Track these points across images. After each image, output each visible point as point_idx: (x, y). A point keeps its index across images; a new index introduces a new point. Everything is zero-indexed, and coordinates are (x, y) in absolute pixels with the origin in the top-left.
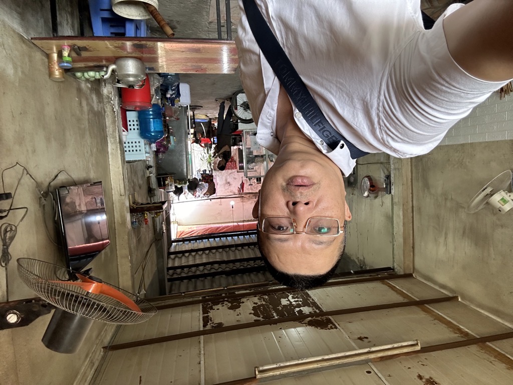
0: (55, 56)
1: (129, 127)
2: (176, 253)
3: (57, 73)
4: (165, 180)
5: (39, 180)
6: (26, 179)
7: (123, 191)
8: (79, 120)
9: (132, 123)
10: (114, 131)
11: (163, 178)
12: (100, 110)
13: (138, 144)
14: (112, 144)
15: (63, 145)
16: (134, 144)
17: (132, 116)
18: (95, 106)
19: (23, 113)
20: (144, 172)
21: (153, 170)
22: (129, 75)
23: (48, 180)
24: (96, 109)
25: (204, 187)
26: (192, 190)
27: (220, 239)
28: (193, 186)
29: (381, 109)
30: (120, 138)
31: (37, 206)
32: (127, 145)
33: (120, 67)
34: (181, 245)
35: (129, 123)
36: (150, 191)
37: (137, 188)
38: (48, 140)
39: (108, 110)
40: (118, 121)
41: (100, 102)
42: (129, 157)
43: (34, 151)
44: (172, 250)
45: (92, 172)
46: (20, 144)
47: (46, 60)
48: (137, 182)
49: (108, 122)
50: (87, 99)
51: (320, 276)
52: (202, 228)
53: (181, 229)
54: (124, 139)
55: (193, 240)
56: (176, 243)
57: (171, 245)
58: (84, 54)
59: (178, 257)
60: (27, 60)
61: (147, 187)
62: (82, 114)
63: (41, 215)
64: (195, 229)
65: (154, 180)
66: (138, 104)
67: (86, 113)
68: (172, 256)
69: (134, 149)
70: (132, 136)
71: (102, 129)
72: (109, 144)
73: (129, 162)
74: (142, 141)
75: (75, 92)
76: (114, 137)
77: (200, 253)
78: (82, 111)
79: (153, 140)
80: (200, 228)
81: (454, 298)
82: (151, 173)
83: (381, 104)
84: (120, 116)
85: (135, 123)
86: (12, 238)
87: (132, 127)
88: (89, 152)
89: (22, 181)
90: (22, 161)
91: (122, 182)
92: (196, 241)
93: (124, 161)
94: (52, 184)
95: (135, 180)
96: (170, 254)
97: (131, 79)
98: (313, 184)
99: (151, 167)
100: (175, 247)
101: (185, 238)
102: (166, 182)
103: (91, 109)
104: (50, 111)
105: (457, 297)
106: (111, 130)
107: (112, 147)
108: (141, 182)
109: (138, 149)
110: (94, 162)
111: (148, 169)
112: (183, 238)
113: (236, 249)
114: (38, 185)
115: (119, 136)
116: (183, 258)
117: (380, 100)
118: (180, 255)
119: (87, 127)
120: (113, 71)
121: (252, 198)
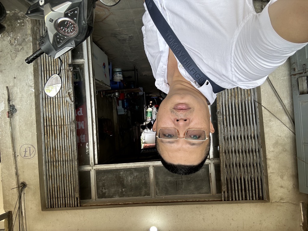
7: (117, 123)
9: (120, 104)
13: (122, 110)
17: (120, 102)
26: (149, 127)
29: (232, 61)
32: (119, 110)
39: (113, 101)
40: (116, 104)
42: (119, 114)
49: (113, 104)
51: (194, 166)
53: (146, 145)
54: (118, 108)
66: (121, 99)
67: (108, 103)
73: (119, 115)
74: (123, 109)
76: (115, 108)
79: (126, 108)
83: (232, 58)
84: (117, 102)
85: (121, 104)
87: (120, 105)
88: (108, 112)
91: (117, 120)
93: (117, 115)
98: (190, 108)
106: (114, 106)
107: (114, 111)
109: (122, 111)
110: (109, 114)
111: (128, 118)
117: (232, 56)
119: (108, 106)
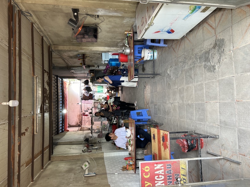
0: (130, 33)
1: (113, 56)
2: (57, 79)
3: (126, 33)
4: (93, 73)
5: (100, 24)
6: (100, 21)
8: (115, 38)
10: (112, 50)
11: (94, 72)
12: (118, 46)
14: (108, 49)
15: (108, 32)
16: (107, 57)
17: (117, 57)
18: (119, 44)
19: (116, 23)
20: (97, 64)
21: (97, 68)
22: (126, 50)
23: (99, 27)
24: (118, 44)
25: (87, 94)
26: (86, 89)
27: (61, 101)
28: (88, 89)
30: (109, 51)
31: (93, 23)
32: (107, 54)
33: (128, 48)
34: (60, 82)
35: (114, 56)
36: (89, 66)
37: (91, 59)
38: (110, 28)
40: (115, 51)
41: (121, 46)
42: (103, 54)
43: (107, 24)
44: (59, 78)
45: (100, 40)
46: (109, 21)
47: (129, 31)
48: (93, 59)
49: (115, 48)
50: (121, 42)
52: (67, 93)
53: (68, 84)
55: (62, 88)
56: (61, 80)
57: (60, 78)
58: (131, 39)
59: (55, 80)
60: (128, 26)
61: (91, 65)
62: (116, 39)
63: (91, 23)
64: (67, 90)
65: (93, 68)
66: (120, 58)
67: (117, 41)
68: (56, 77)
69: (106, 57)
70: (110, 56)
71: (113, 46)
72: (108, 48)
74: (108, 59)
75: (122, 38)
76: (110, 50)
77: (56, 90)
78: (117, 39)
79: (109, 62)
80: (67, 92)
81: (42, 168)
82: (96, 67)
84: (116, 53)
86: (91, 16)
88: (106, 40)
89: (100, 20)
90: (105, 21)
92: (61, 89)
93: (102, 52)
94: (98, 27)
95: (94, 59)
96: (57, 76)
97: (125, 51)
99: (98, 67)
100: (60, 80)
101: (63, 85)
102: (92, 73)
103: (118, 43)
104: (117, 30)
105: (43, 169)
106: (112, 49)
107: (106, 49)
108: (93, 61)
110: (103, 41)
111: (97, 66)
112: (63, 84)
113: (56, 107)
114: (99, 24)
115: (110, 51)
116: (55, 82)
118: (56, 81)
119: (113, 41)
120: (127, 46)
121: (79, 120)
